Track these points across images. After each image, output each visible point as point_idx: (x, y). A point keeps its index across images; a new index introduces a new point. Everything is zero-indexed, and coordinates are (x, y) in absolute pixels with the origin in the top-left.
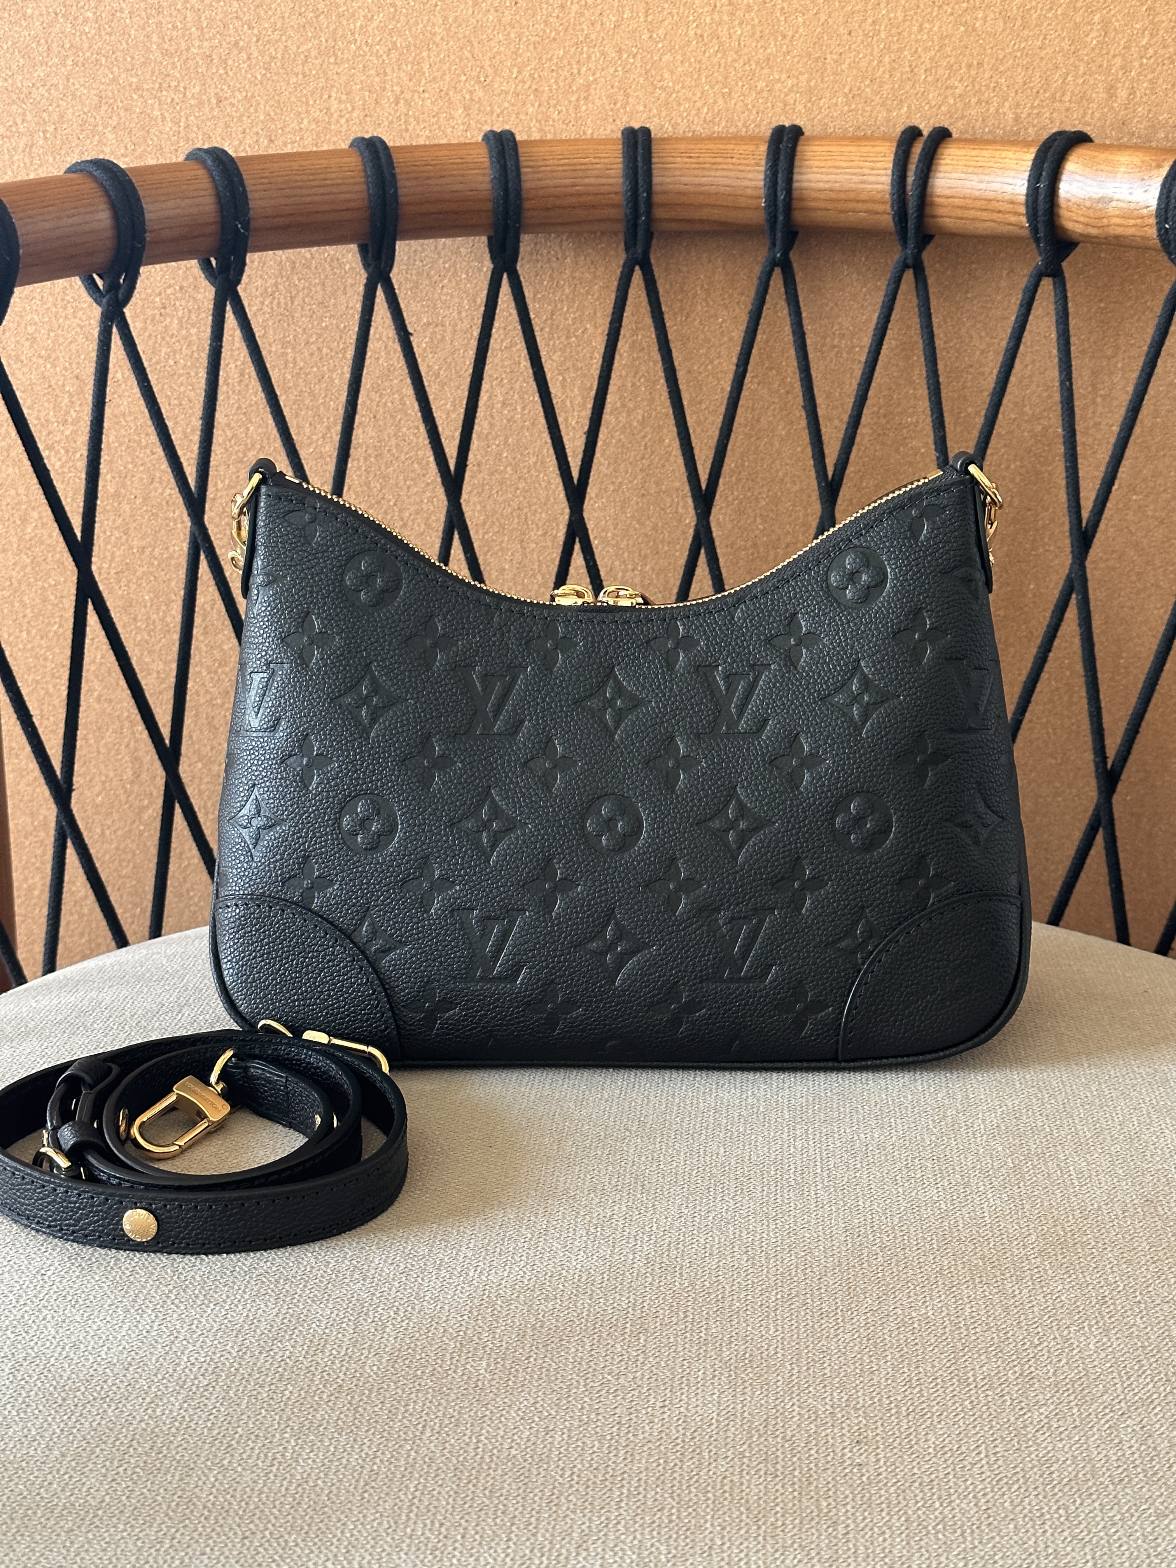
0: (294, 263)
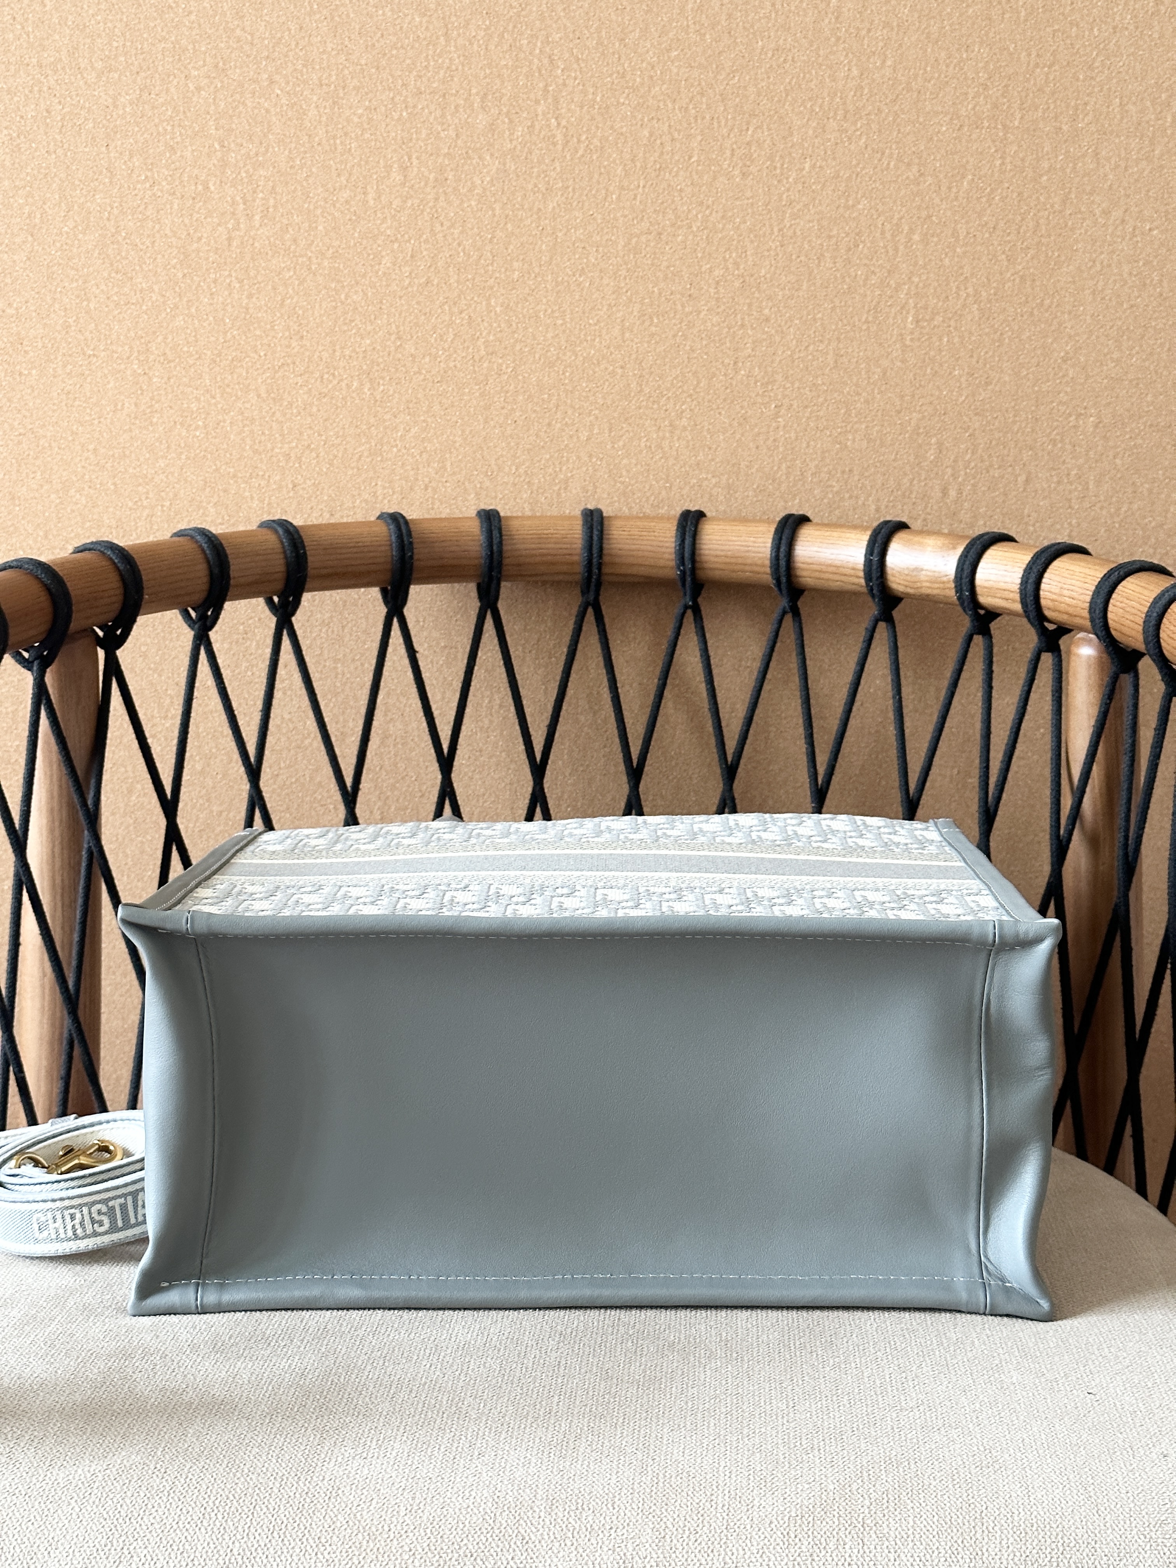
0: (345, 602)
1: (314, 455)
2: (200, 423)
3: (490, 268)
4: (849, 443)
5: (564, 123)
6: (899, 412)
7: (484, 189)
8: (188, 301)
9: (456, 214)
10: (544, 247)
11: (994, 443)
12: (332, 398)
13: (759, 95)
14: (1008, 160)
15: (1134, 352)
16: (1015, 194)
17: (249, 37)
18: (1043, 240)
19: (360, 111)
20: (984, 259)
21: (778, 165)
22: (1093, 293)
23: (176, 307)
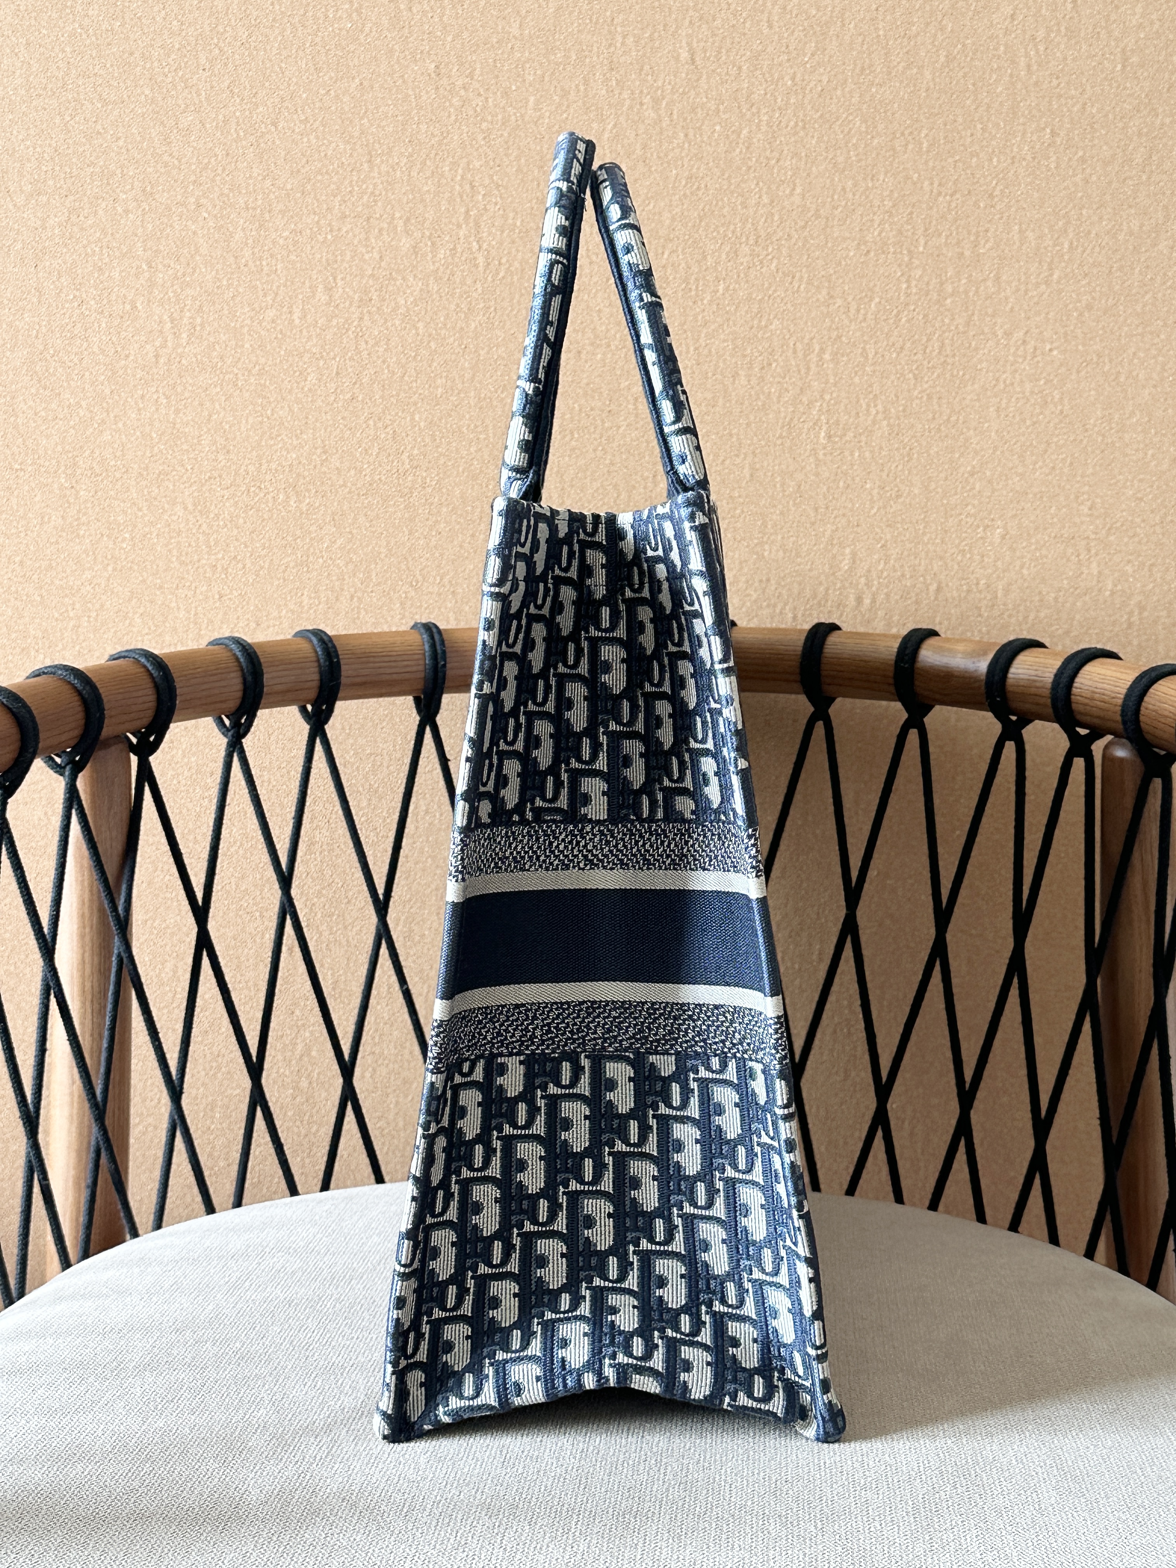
1: (240, 565)
2: (127, 535)
3: (414, 385)
4: (766, 554)
5: (485, 246)
6: (813, 524)
7: (408, 310)
8: (115, 417)
9: (380, 332)
10: (467, 365)
11: (906, 553)
12: (258, 511)
13: (673, 219)
14: (914, 283)
15: (1037, 466)
16: (921, 317)
17: (176, 162)
18: (950, 360)
19: (286, 234)
20: (893, 377)
21: (694, 287)
22: (998, 410)
23: (103, 422)
